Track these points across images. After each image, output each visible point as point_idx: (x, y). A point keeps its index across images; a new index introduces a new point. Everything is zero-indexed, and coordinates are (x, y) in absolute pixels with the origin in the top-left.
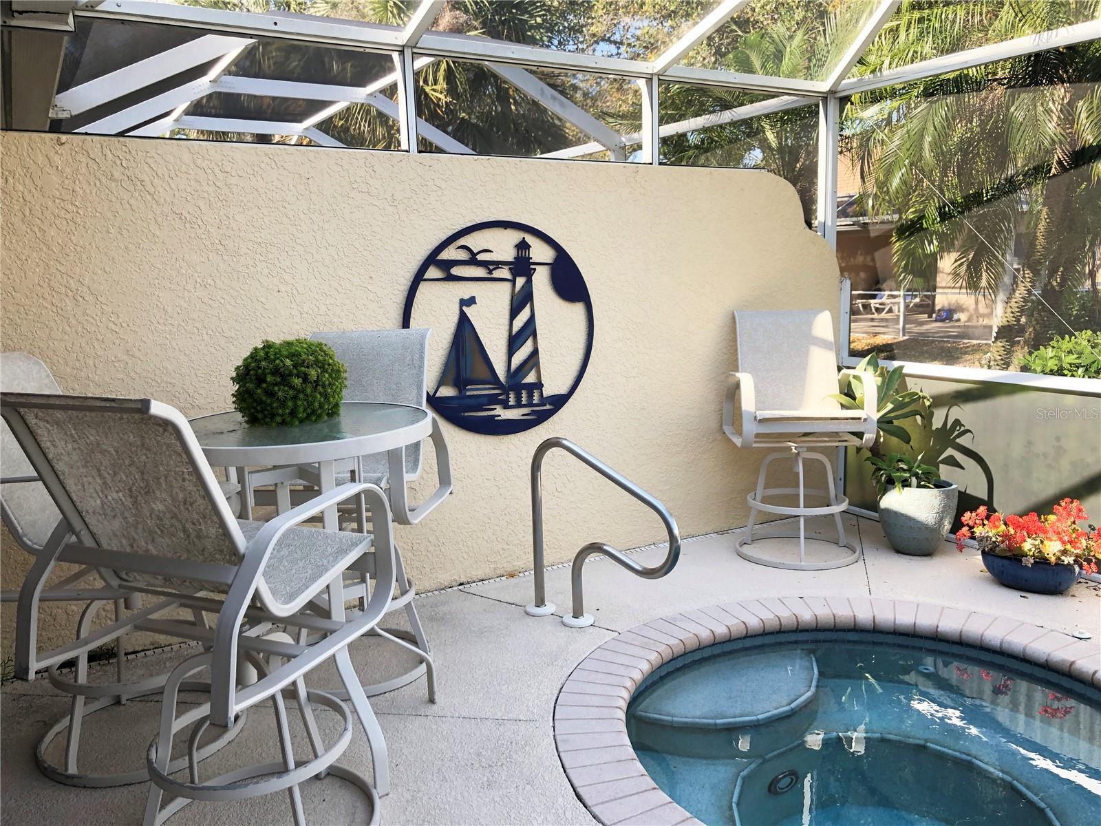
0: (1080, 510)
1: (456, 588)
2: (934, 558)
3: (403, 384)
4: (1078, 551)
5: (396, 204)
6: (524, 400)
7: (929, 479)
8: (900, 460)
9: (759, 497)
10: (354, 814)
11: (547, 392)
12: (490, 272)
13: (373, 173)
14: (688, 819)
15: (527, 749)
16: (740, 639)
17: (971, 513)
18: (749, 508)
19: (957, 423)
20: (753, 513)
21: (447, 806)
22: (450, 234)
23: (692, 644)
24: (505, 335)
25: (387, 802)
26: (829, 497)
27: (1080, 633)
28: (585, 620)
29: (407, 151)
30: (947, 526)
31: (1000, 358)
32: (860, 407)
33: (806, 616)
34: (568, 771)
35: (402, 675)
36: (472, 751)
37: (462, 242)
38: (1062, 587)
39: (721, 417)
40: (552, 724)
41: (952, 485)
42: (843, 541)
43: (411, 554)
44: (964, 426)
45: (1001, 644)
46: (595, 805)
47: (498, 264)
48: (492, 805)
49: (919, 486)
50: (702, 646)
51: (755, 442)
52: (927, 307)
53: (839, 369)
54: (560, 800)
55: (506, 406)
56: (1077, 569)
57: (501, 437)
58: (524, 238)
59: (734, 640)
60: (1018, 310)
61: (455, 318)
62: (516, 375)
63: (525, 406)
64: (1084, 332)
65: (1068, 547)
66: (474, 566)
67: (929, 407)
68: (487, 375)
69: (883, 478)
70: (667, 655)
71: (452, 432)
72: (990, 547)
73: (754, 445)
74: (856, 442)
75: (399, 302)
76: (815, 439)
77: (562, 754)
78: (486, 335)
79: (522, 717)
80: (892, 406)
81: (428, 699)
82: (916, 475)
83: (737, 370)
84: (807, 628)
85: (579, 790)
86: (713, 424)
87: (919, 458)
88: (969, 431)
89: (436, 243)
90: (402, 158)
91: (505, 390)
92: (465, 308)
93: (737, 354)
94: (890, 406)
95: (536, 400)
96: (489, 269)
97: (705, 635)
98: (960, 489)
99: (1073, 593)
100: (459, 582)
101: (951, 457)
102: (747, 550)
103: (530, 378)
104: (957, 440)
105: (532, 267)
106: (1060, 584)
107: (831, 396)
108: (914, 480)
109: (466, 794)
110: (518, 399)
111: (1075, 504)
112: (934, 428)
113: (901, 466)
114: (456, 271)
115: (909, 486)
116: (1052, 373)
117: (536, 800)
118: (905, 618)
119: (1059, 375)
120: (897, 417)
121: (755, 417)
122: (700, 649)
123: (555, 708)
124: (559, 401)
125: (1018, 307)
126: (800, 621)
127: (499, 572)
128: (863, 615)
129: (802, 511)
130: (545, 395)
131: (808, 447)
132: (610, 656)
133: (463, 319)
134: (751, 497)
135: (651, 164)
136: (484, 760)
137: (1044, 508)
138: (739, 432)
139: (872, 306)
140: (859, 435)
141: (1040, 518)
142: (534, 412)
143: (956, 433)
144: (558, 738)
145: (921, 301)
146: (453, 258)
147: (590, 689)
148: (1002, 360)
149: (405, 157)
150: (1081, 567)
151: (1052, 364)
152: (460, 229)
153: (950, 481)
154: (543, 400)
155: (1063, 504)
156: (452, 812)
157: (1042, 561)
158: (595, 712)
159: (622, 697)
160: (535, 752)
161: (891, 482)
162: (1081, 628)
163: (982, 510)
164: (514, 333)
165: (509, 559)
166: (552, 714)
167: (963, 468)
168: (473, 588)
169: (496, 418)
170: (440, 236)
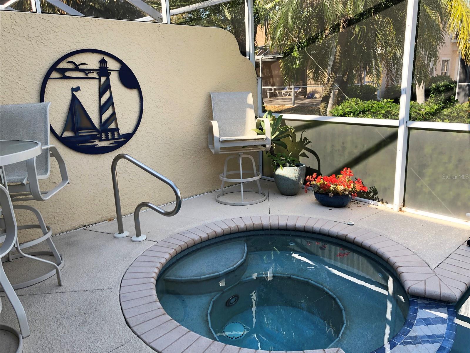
0: (350, 172)
1: (82, 228)
2: (297, 196)
3: (37, 131)
4: (350, 189)
5: (30, 39)
6: (110, 137)
7: (294, 163)
8: (282, 156)
9: (225, 175)
10: (10, 348)
11: (121, 132)
12: (87, 74)
13: (15, 23)
14: (178, 326)
15: (105, 303)
16: (214, 238)
17: (309, 176)
18: (221, 181)
19: (305, 139)
20: (223, 183)
21: (59, 338)
22: (63, 55)
23: (191, 243)
24: (97, 105)
25: (28, 340)
26: (254, 173)
27: (350, 222)
28: (143, 237)
29: (35, 12)
30: (302, 182)
31: (323, 111)
32: (264, 134)
33: (242, 225)
34: (123, 311)
35: (47, 273)
36: (77, 308)
37: (70, 59)
38: (345, 204)
39: (208, 141)
40: (119, 289)
41: (303, 165)
42: (260, 192)
43: (56, 214)
44: (308, 140)
45: (320, 229)
46: (134, 326)
47: (91, 71)
48: (83, 334)
49: (290, 166)
50: (196, 244)
51: (221, 151)
52: (304, 93)
53: (256, 118)
54: (118, 326)
55: (101, 140)
56: (350, 196)
57: (99, 155)
58: (103, 58)
59: (211, 239)
60: (329, 90)
61: (69, 97)
62: (104, 125)
63: (110, 140)
64: (353, 98)
65: (346, 187)
66: (91, 217)
67: (293, 132)
68: (89, 125)
69: (275, 164)
70: (179, 249)
71: (73, 154)
72: (317, 190)
73: (220, 153)
74: (263, 149)
75: (37, 89)
76: (247, 149)
77: (122, 303)
78: (87, 105)
79: (105, 288)
80: (278, 133)
81: (58, 284)
82: (288, 162)
83: (213, 120)
84: (242, 231)
85: (128, 320)
86: (205, 145)
87: (290, 154)
88: (310, 142)
89: (56, 60)
90: (32, 15)
91: (100, 132)
92: (74, 93)
93: (212, 113)
94: (277, 133)
95: (116, 136)
96: (86, 73)
97: (197, 238)
98: (307, 166)
99: (348, 206)
100: (83, 225)
101: (304, 153)
102: (221, 199)
103: (112, 126)
104: (306, 146)
105: (109, 72)
106: (344, 203)
107: (253, 130)
108: (288, 164)
109: (70, 330)
110: (107, 136)
111: (348, 170)
112: (297, 141)
113: (282, 158)
114: (67, 74)
115: (286, 166)
116: (341, 116)
117: (106, 328)
118: (282, 222)
119: (344, 117)
120: (281, 138)
121: (220, 140)
122: (195, 245)
123: (122, 281)
124: (128, 137)
125: (329, 89)
126: (239, 228)
127: (104, 219)
128: (266, 222)
129: (242, 180)
130: (121, 134)
131: (243, 153)
132: (151, 253)
133: (74, 98)
134: (221, 176)
135: (167, 23)
136: (82, 312)
137: (338, 172)
138: (214, 148)
139: (282, 93)
140: (264, 146)
141: (336, 177)
142: (115, 143)
143: (305, 143)
144: (121, 295)
145: (302, 90)
146: (66, 68)
147: (139, 270)
148: (324, 112)
149: (33, 15)
150: (351, 195)
151: (341, 112)
152: (68, 53)
153: (303, 164)
154: (120, 137)
155: (344, 170)
156: (62, 340)
157: (337, 193)
158: (141, 281)
159: (155, 272)
160: (109, 304)
161: (278, 166)
162: (351, 221)
163: (315, 175)
164: (102, 104)
165: (108, 213)
166: (120, 284)
167: (308, 158)
168: (91, 227)
169: (96, 146)
170: (57, 56)
